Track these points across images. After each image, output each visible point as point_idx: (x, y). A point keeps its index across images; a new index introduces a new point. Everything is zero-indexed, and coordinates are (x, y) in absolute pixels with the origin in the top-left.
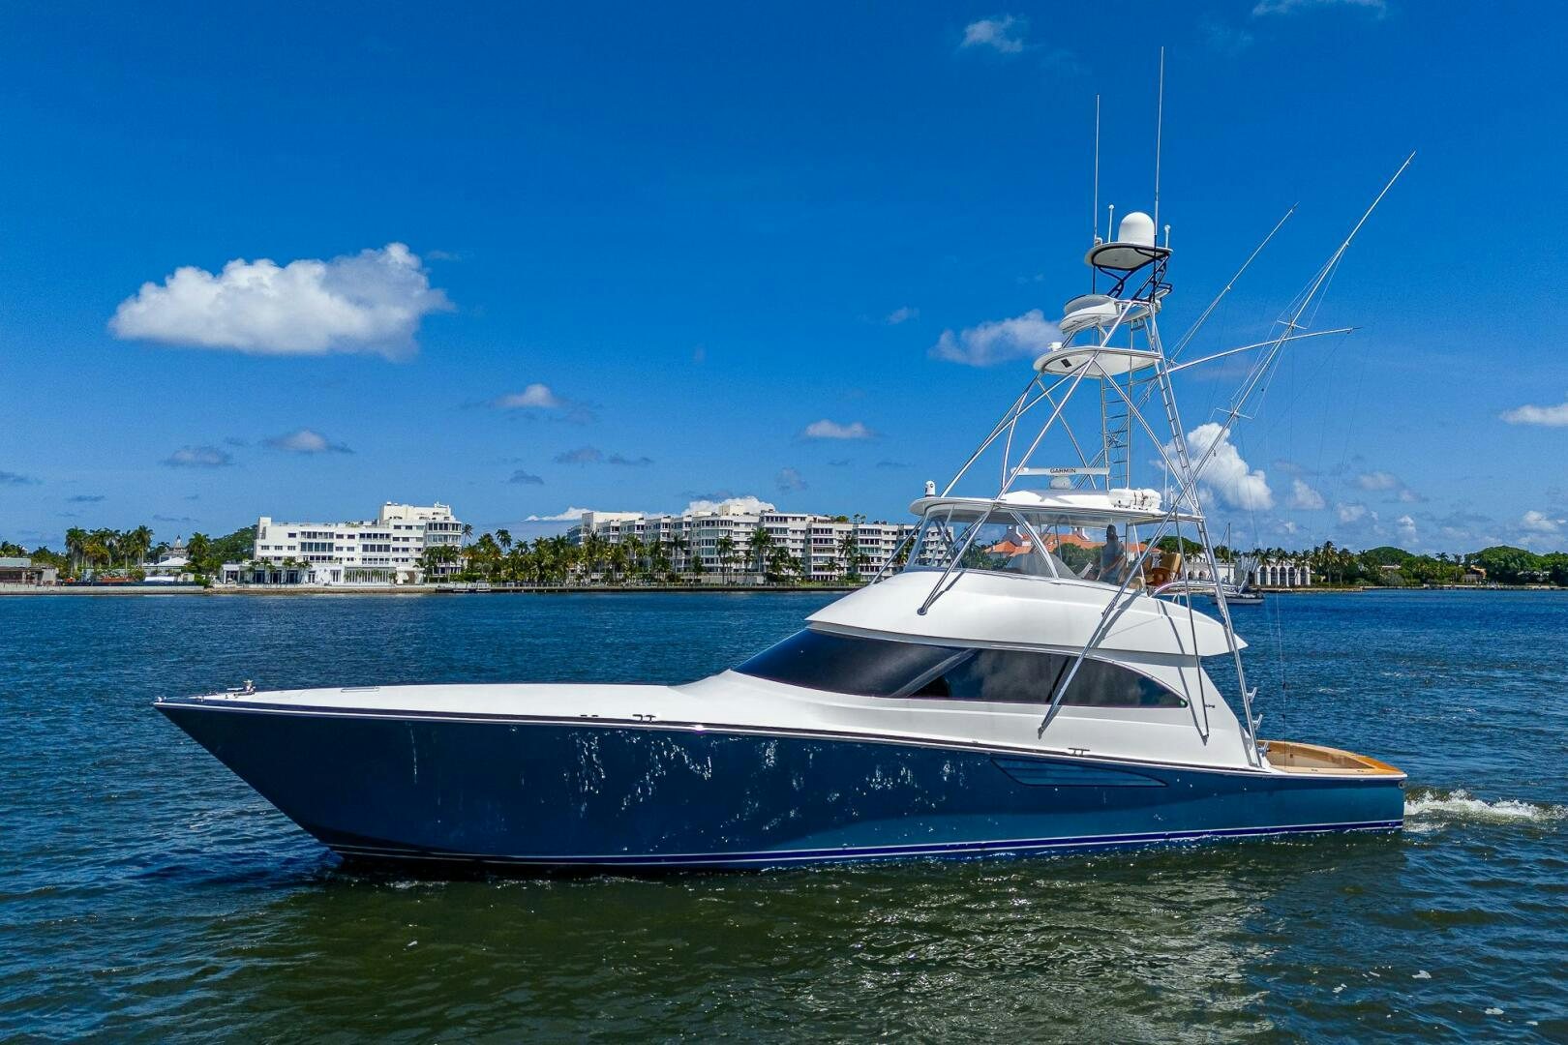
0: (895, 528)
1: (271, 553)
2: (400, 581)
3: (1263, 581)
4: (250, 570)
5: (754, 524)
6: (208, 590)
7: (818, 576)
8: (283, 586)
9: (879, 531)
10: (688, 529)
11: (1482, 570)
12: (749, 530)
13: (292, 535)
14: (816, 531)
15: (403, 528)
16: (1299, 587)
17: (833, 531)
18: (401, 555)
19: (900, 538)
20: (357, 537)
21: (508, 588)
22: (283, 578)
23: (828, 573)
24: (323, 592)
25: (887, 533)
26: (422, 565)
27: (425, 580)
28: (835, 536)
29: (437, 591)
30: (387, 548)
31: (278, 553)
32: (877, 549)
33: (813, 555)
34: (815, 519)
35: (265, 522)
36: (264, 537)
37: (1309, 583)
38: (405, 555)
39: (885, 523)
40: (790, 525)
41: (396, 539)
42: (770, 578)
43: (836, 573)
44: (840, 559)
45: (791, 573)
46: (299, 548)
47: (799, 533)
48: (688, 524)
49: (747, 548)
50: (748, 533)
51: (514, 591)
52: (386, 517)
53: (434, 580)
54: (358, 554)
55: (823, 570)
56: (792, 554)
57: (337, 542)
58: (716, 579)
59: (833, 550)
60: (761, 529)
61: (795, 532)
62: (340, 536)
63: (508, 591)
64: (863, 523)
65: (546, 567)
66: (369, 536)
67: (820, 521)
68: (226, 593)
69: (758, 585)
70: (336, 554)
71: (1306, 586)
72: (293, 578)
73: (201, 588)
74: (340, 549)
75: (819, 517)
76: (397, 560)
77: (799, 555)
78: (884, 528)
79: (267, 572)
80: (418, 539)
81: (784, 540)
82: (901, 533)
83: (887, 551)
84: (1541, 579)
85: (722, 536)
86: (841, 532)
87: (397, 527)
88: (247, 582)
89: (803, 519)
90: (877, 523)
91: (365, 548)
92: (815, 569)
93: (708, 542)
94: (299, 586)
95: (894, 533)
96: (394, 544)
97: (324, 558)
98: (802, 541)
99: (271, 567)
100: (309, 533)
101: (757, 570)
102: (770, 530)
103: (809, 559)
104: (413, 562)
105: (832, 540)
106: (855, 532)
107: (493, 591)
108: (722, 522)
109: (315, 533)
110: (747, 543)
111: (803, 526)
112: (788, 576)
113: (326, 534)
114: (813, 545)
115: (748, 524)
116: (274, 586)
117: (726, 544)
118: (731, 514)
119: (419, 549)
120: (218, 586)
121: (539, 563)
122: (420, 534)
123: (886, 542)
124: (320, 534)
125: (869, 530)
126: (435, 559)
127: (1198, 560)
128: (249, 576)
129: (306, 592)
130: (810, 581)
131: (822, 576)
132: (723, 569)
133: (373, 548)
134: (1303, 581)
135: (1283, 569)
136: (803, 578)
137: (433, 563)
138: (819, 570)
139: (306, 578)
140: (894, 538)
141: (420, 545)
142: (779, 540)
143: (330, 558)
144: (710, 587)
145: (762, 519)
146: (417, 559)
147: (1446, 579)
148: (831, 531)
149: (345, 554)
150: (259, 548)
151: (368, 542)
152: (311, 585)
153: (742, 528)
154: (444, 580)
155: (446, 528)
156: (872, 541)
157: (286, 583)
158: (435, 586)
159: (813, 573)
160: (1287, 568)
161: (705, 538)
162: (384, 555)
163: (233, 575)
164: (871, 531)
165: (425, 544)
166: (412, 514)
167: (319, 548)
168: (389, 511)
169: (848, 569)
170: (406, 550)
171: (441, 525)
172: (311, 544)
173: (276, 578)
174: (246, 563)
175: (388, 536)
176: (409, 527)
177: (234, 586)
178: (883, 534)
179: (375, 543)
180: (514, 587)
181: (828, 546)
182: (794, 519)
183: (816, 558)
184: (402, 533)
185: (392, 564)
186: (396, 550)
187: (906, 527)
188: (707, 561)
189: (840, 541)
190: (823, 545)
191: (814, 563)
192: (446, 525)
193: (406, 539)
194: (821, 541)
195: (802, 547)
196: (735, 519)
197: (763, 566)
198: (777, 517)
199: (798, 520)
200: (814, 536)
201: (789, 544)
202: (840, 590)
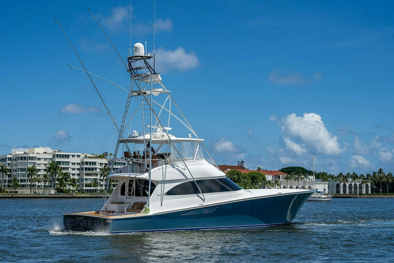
3: (345, 191)
5: (50, 159)
7: (88, 190)
10: (10, 162)
12: (46, 162)
14: (87, 163)
16: (364, 195)
17: (97, 163)
23: (93, 188)
28: (98, 166)
33: (85, 177)
34: (86, 156)
37: (370, 192)
40: (71, 160)
42: (60, 191)
43: (99, 188)
44: (102, 180)
45: (71, 188)
47: (76, 164)
48: (10, 159)
49: (45, 173)
55: (91, 186)
56: (72, 177)
58: (27, 192)
59: (96, 175)
60: (54, 162)
61: (73, 164)
67: (89, 157)
69: (52, 194)
71: (368, 194)
75: (88, 155)
77: (76, 177)
85: (30, 166)
86: (101, 164)
89: (79, 156)
92: (86, 186)
93: (22, 170)
98: (78, 169)
101: (51, 187)
102: (59, 163)
103: (82, 180)
105: (96, 168)
108: (30, 157)
110: (45, 170)
111: (78, 160)
112: (69, 190)
114: (85, 172)
115: (45, 159)
117: (32, 171)
118: (36, 153)
127: (308, 180)
130: (83, 192)
131: (90, 190)
132: (30, 186)
134: (367, 191)
135: (355, 185)
136: (78, 191)
138: (89, 186)
142: (64, 168)
144: (22, 196)
145: (54, 156)
148: (95, 163)
153: (42, 161)
159: (85, 188)
160: (358, 184)
161: (20, 167)
169: (106, 186)
181: (94, 172)
182: (73, 156)
183: (86, 179)
188: (21, 181)
189: (101, 169)
190: (91, 172)
191: (85, 182)
194: (89, 169)
195: (78, 173)
196: (38, 156)
197: (55, 184)
198: (63, 155)
199: (76, 157)
200: (85, 166)
201: (70, 171)
202: (99, 197)
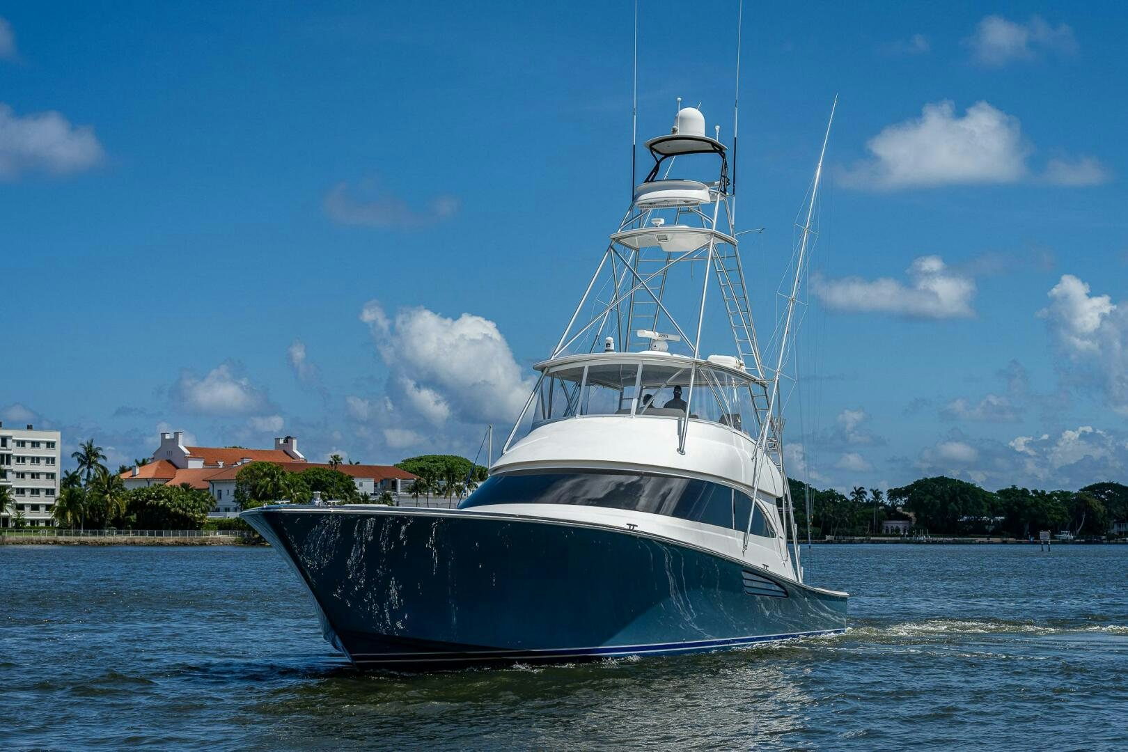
11: (911, 515)
84: (991, 528)
147: (858, 528)
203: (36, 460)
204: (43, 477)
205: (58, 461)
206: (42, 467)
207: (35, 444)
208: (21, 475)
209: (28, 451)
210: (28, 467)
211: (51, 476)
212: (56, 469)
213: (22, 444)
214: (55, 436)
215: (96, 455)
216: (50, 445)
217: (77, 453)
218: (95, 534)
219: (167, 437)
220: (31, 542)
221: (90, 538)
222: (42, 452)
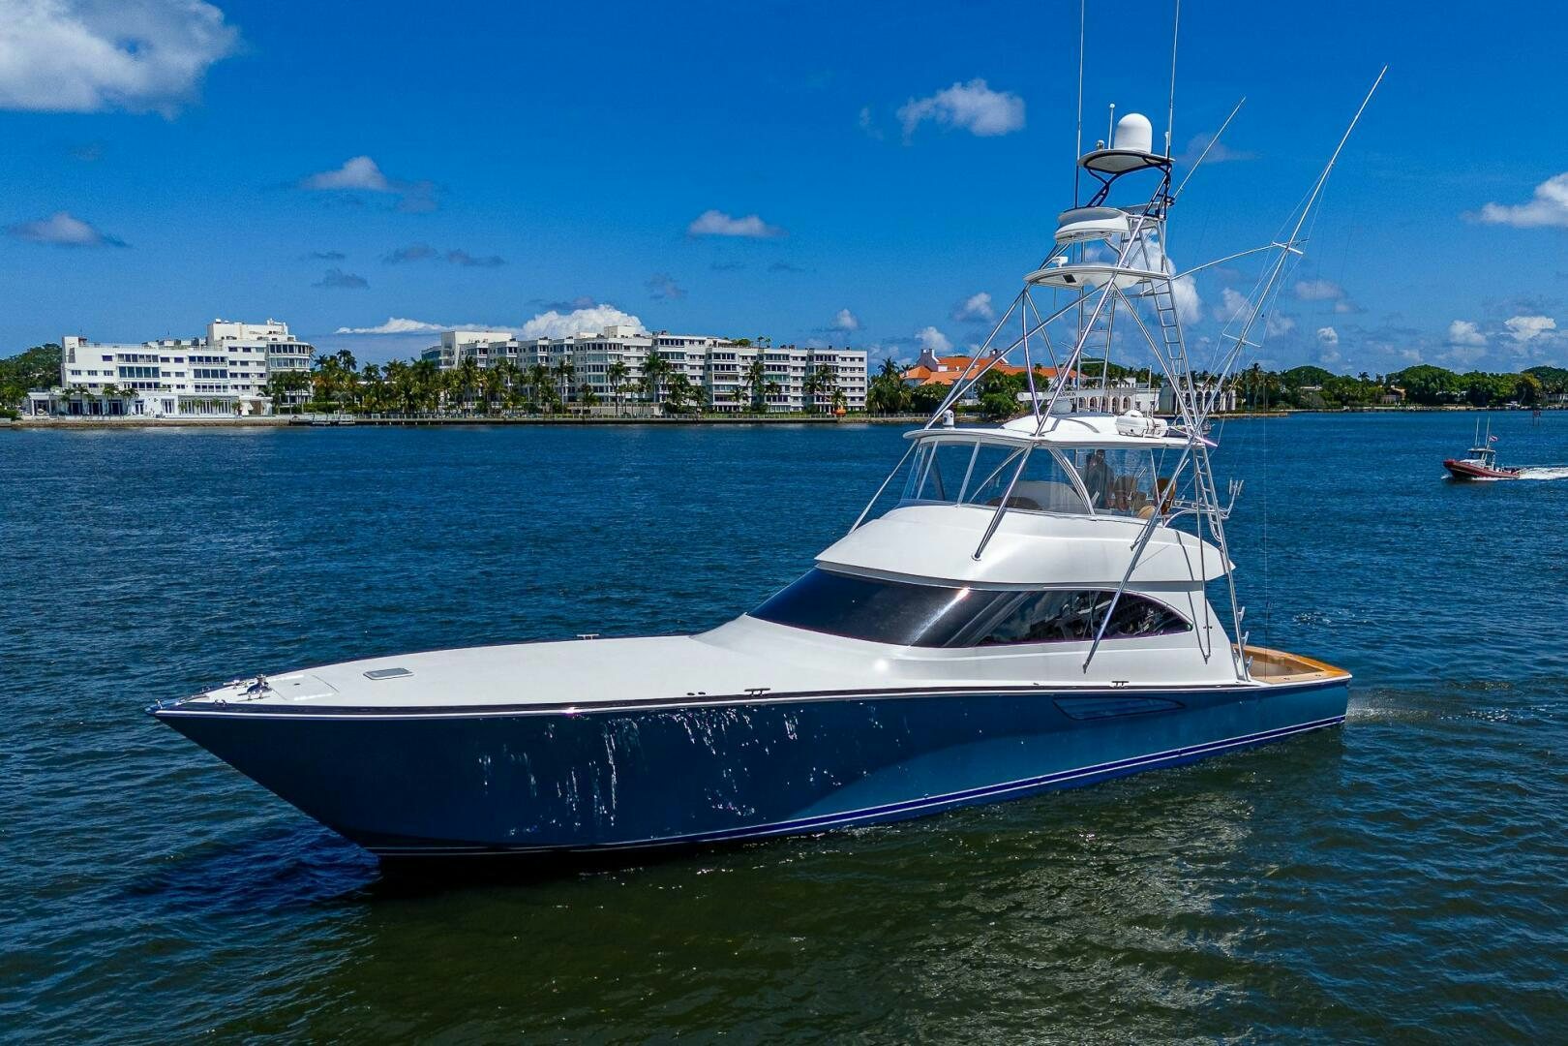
0: (804, 353)
1: (84, 379)
2: (245, 412)
4: (64, 399)
5: (647, 347)
6: (17, 422)
7: (720, 407)
8: (107, 418)
9: (787, 357)
10: (571, 353)
11: (1402, 391)
12: (641, 354)
13: (107, 358)
14: (717, 356)
15: (240, 350)
16: (1223, 412)
17: (736, 357)
18: (240, 381)
19: (810, 364)
20: (186, 361)
21: (372, 419)
22: (105, 409)
23: (732, 404)
24: (156, 425)
25: (796, 358)
26: (267, 394)
27: (274, 411)
28: (738, 361)
29: (291, 423)
30: (223, 374)
31: (93, 379)
32: (786, 377)
33: (714, 383)
34: (715, 342)
35: (71, 342)
36: (72, 359)
37: (1234, 409)
38: (246, 382)
39: (792, 347)
40: (687, 349)
41: (233, 363)
42: (669, 409)
43: (741, 402)
44: (745, 388)
45: (693, 403)
46: (117, 373)
47: (697, 358)
48: (570, 347)
49: (640, 375)
50: (640, 358)
51: (380, 423)
52: (217, 337)
53: (285, 411)
54: (189, 380)
55: (726, 400)
56: (692, 383)
57: (163, 367)
58: (608, 411)
59: (736, 378)
60: (656, 353)
61: (692, 357)
62: (165, 360)
63: (373, 423)
64: (768, 347)
65: (415, 395)
66: (200, 359)
67: (721, 345)
68: (38, 426)
69: (658, 417)
70: (163, 380)
71: (1231, 412)
72: (117, 409)
73: (8, 420)
74: (167, 374)
75: (719, 341)
76: (236, 387)
77: (699, 383)
78: (793, 353)
79: (85, 402)
80: (259, 363)
81: (681, 366)
82: (811, 358)
83: (796, 378)
84: (1458, 400)
85: (614, 362)
86: (745, 358)
87: (232, 349)
88: (62, 414)
89: (702, 342)
90: (783, 347)
91: (197, 373)
92: (718, 398)
93: (596, 368)
94: (126, 418)
95: (803, 359)
96: (232, 369)
97: (149, 385)
98: (701, 367)
99: (89, 396)
100: (128, 356)
101: (651, 400)
102: (666, 355)
103: (710, 387)
104: (256, 390)
105: (734, 366)
106: (761, 357)
107: (358, 423)
108: (610, 345)
109: (135, 356)
110: (639, 369)
111: (701, 350)
112: (689, 407)
113: (148, 356)
114: (714, 372)
115: (639, 348)
116: (95, 418)
117: (618, 371)
118: (619, 336)
119: (261, 375)
120: (27, 417)
121: (407, 391)
122: (261, 357)
123: (795, 369)
124: (142, 356)
125: (776, 355)
126: (282, 387)
128: (63, 407)
129: (134, 425)
130: (712, 412)
131: (725, 407)
132: (614, 399)
133: (206, 374)
134: (1229, 406)
135: (1208, 395)
136: (703, 408)
137: (279, 391)
138: (722, 400)
139: (133, 409)
140: (803, 364)
141: (263, 370)
142: (675, 366)
143: (157, 385)
144: (602, 419)
145: (655, 342)
146: (260, 387)
147: (1366, 401)
148: (733, 355)
149: (173, 380)
150: (68, 374)
151: (200, 367)
152: (140, 417)
153: (633, 352)
154: (296, 411)
155: (292, 351)
156: (779, 367)
157: (110, 414)
158: (289, 417)
159: (715, 403)
160: (1213, 392)
161: (592, 363)
162: (221, 381)
163: (41, 405)
164: (778, 357)
165: (268, 369)
166: (248, 334)
167: (144, 374)
168: (220, 330)
169: (753, 399)
170: (245, 375)
171: (285, 346)
172: (131, 369)
173: (96, 409)
174: (57, 392)
175: (223, 359)
176: (247, 350)
177: (44, 417)
178: (791, 359)
179: (210, 369)
180: (379, 419)
181: (731, 372)
182: (692, 342)
183: (717, 387)
184: (240, 356)
185: (231, 392)
186: (234, 375)
187: (816, 352)
188: (596, 389)
189: (744, 368)
190: (726, 372)
191: (715, 392)
192: (291, 347)
193: (244, 363)
194: (723, 367)
195: (701, 374)
196: (626, 343)
197: (658, 396)
198: (672, 341)
199: (696, 343)
200: (715, 362)
201: (687, 370)
202: (747, 422)
203: (853, 369)
204: (857, 380)
205: (866, 370)
206: (857, 374)
207: (852, 359)
208: (844, 379)
209: (848, 364)
210: (848, 374)
211: (862, 379)
212: (864, 374)
213: (844, 359)
214: (863, 354)
215: (893, 367)
216: (861, 359)
217: (881, 366)
218: (892, 416)
219: (925, 351)
220: (855, 422)
221: (890, 419)
222: (856, 364)
